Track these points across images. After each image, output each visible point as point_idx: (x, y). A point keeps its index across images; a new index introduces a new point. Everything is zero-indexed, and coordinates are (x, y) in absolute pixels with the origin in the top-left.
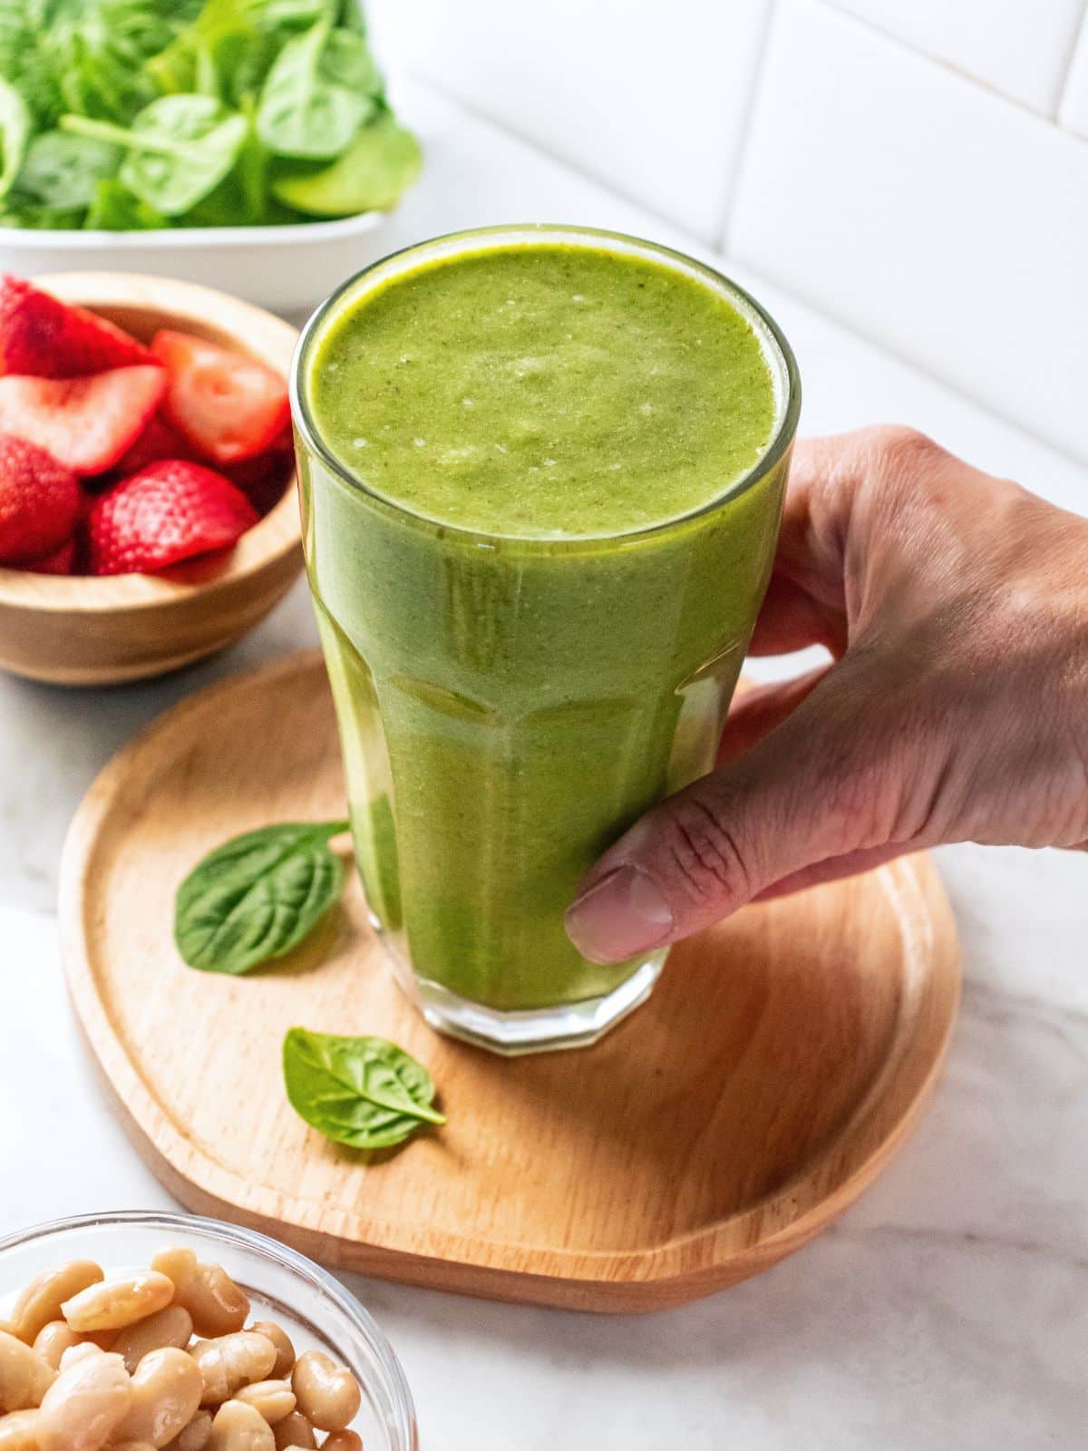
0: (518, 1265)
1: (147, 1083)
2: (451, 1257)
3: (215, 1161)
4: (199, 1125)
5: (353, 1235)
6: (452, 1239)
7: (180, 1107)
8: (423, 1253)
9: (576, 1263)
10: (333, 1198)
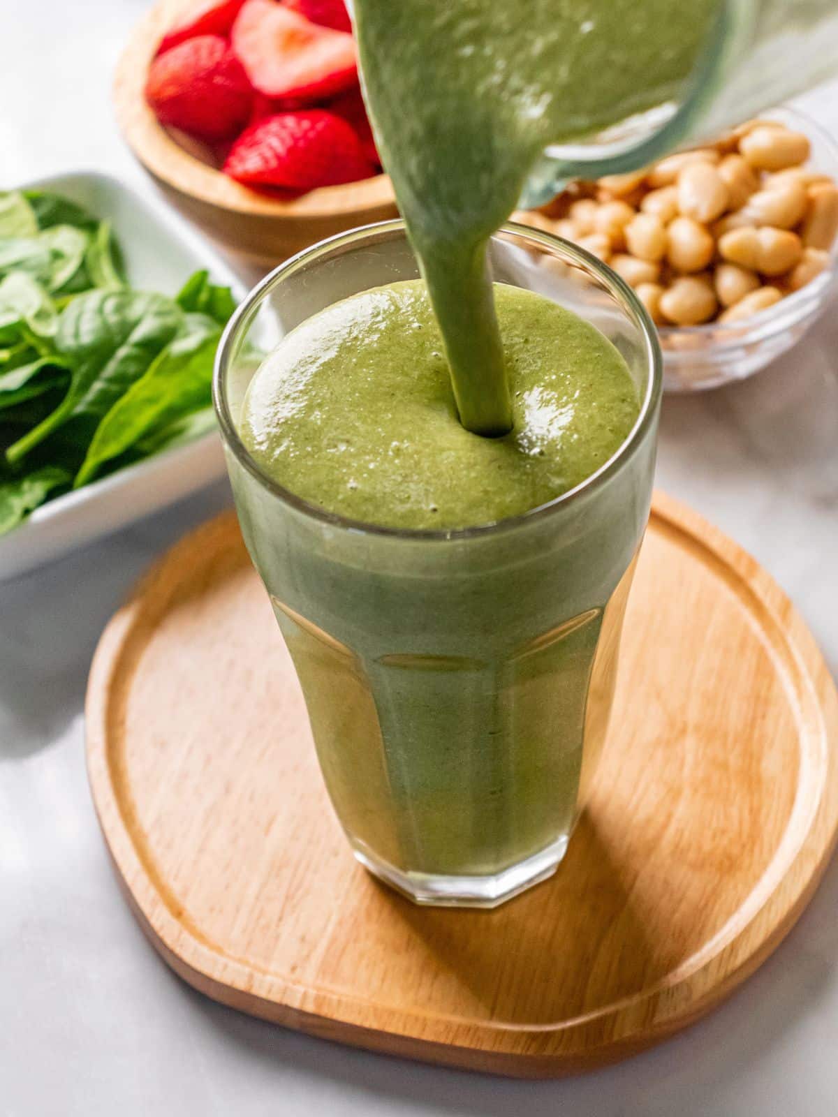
0: (447, 1038)
1: (149, 867)
2: (391, 1029)
3: (201, 937)
4: (191, 906)
5: (310, 1008)
6: (392, 1013)
7: (176, 887)
8: (367, 1025)
9: (496, 1036)
10: (298, 971)
